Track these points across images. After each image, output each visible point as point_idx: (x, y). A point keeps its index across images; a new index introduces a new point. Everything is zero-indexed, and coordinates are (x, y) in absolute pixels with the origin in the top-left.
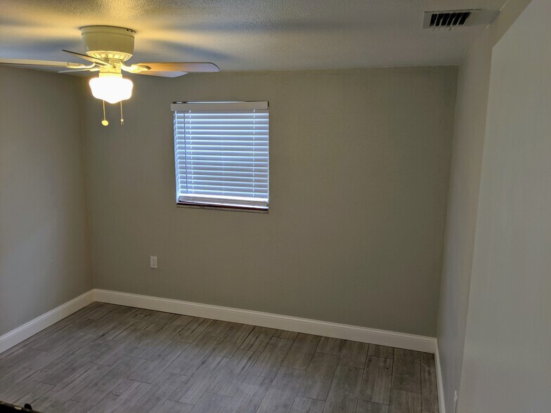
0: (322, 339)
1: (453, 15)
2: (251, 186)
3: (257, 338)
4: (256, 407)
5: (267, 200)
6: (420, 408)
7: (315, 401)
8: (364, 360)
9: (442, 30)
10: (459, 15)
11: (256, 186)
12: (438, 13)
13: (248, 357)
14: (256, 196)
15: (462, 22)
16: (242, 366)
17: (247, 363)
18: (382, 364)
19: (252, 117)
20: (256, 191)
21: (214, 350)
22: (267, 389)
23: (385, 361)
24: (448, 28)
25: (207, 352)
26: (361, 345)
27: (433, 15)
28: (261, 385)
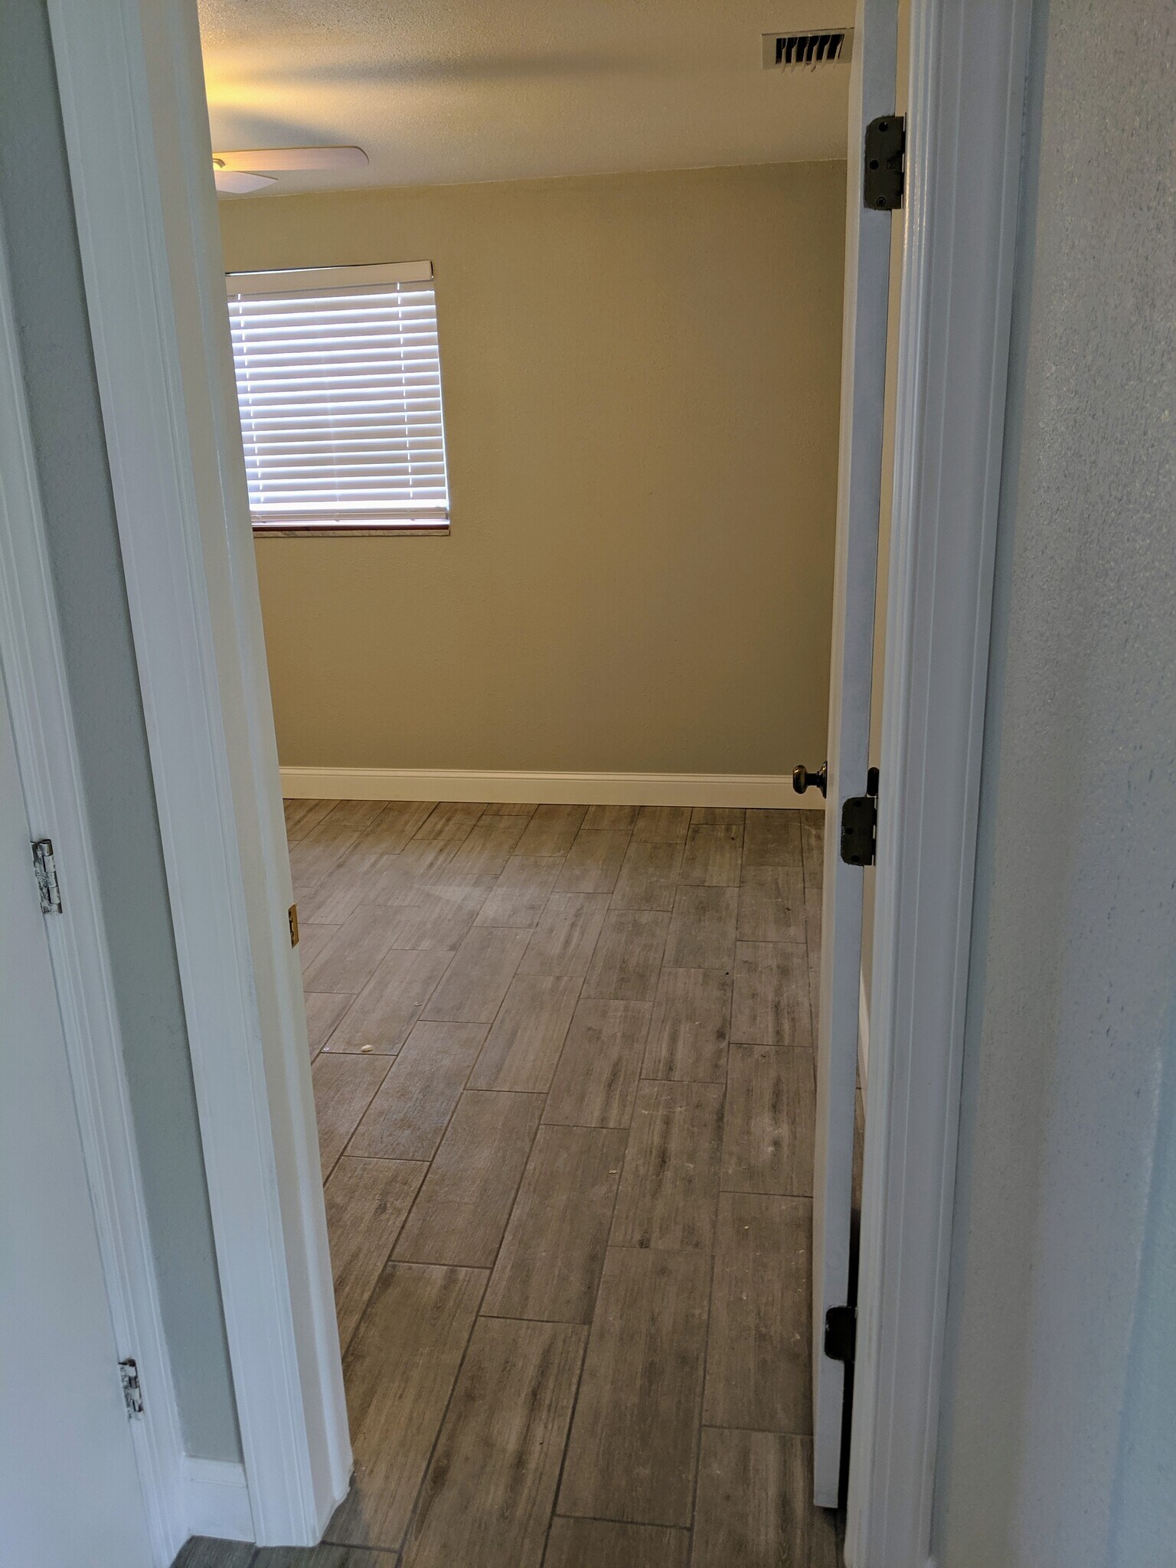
0: (592, 810)
1: (814, 39)
2: (404, 472)
3: (449, 820)
4: (473, 915)
5: (444, 503)
6: (800, 885)
7: (590, 896)
8: (683, 832)
9: (798, 72)
10: (824, 39)
11: (416, 471)
12: (786, 37)
13: (437, 849)
14: (417, 496)
15: (831, 55)
16: (428, 863)
17: (436, 858)
18: (721, 834)
19: (393, 303)
20: (417, 484)
21: (356, 847)
22: (490, 889)
23: (728, 830)
24: (810, 67)
25: (342, 850)
26: (676, 812)
27: (779, 41)
28: (476, 884)
